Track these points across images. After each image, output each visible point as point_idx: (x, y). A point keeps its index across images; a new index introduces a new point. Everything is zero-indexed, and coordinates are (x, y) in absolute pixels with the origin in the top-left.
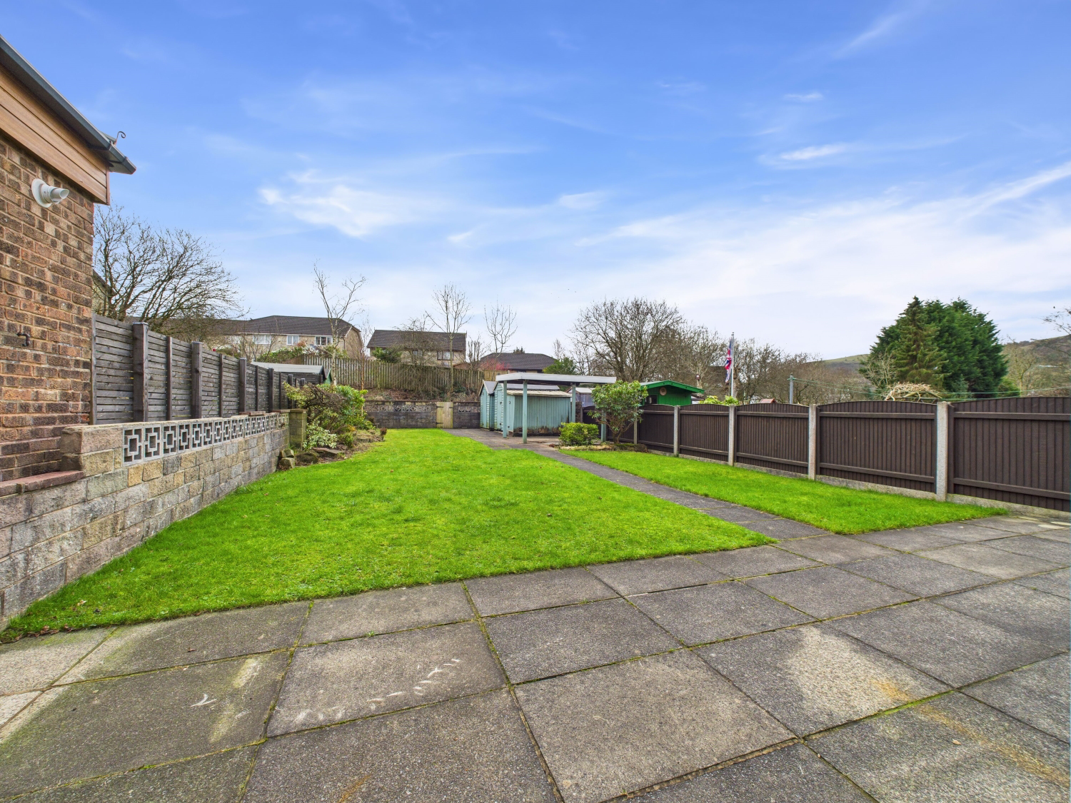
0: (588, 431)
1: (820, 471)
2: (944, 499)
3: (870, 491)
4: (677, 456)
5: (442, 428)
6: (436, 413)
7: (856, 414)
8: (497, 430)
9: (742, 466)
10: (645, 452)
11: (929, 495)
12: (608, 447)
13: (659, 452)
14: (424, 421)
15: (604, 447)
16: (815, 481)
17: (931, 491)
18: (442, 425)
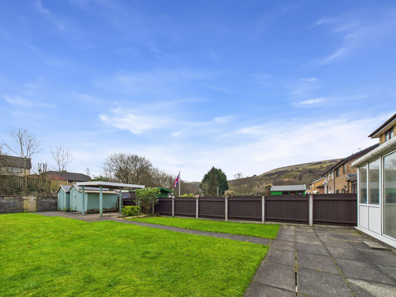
0: (137, 209)
1: (229, 218)
2: (264, 223)
3: (244, 223)
4: (174, 217)
5: (27, 212)
6: (23, 203)
7: (240, 199)
8: (72, 211)
9: (201, 219)
10: (159, 216)
11: (260, 222)
12: (145, 216)
13: (165, 216)
14: (12, 208)
15: (144, 216)
16: (228, 222)
17: (260, 221)
18: (28, 210)
